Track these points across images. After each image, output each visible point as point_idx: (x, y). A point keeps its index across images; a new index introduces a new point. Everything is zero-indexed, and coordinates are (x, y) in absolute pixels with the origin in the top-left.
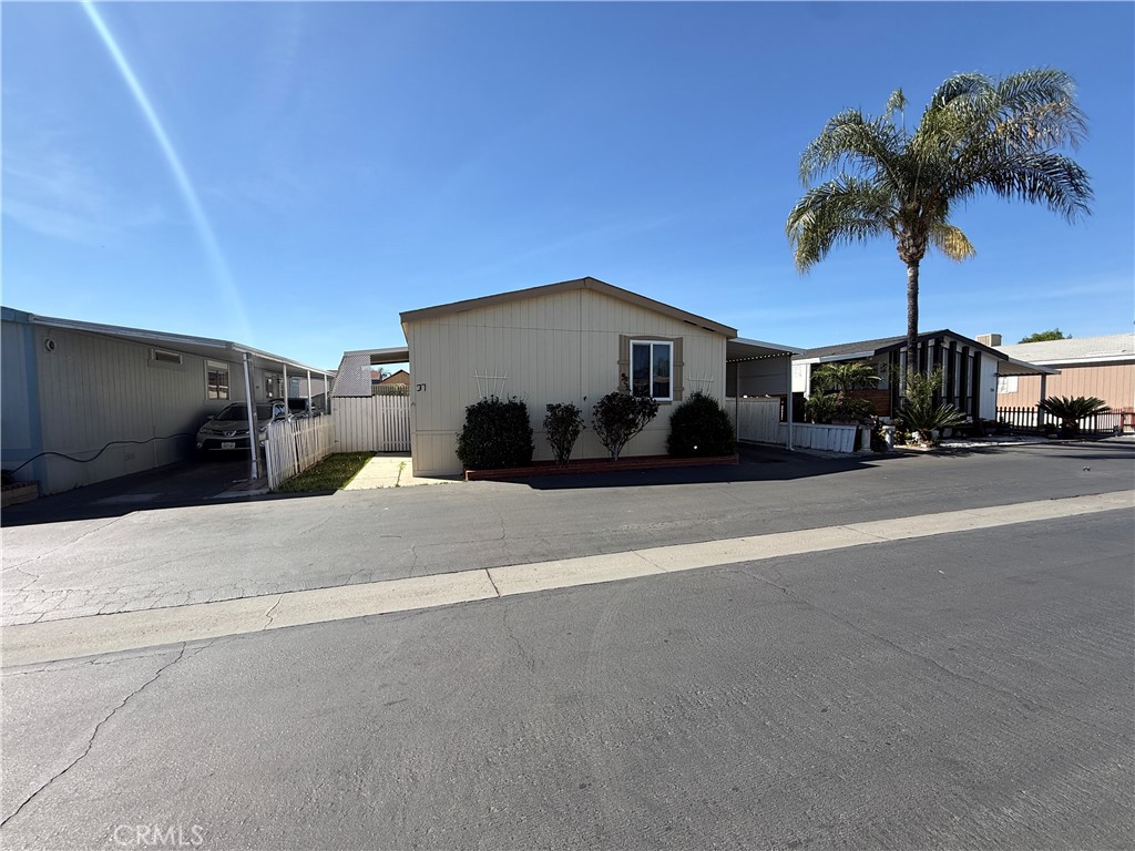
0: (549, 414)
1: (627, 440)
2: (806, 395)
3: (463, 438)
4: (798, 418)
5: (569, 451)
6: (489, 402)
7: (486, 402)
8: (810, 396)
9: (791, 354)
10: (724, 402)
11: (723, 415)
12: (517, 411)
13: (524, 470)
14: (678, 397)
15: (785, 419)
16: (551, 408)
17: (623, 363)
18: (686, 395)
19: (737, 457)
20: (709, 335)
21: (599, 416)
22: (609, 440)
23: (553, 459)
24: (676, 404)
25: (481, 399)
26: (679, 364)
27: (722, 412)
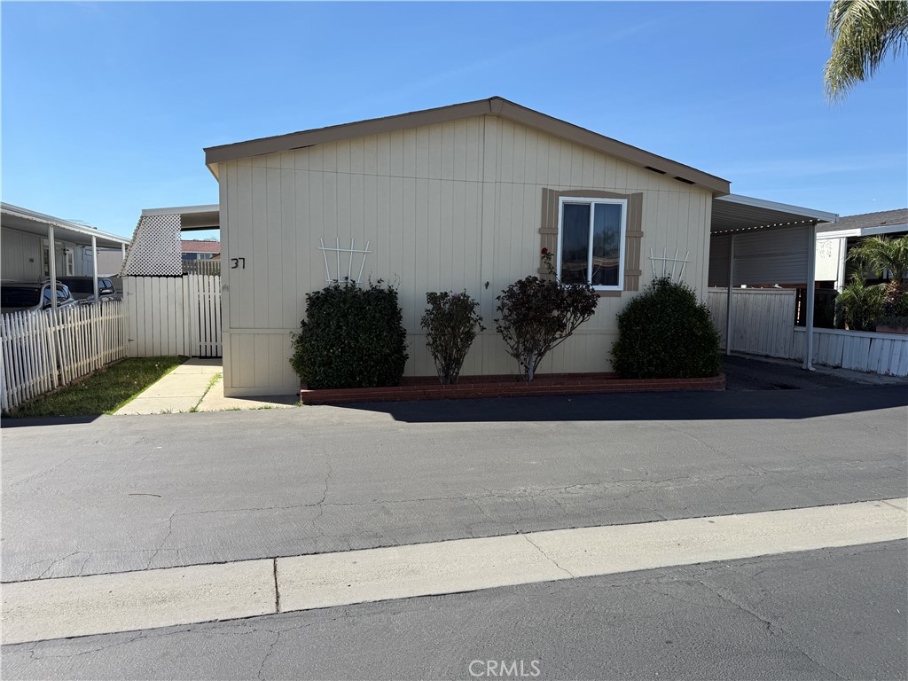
0: (430, 307)
1: (548, 348)
2: (838, 287)
3: (301, 340)
4: (823, 321)
5: (459, 363)
6: (342, 287)
7: (336, 288)
8: (844, 288)
9: (815, 222)
10: (704, 294)
11: (701, 314)
12: (382, 303)
13: (388, 391)
14: (632, 283)
15: (803, 323)
16: (432, 297)
17: (547, 232)
18: (645, 283)
19: (722, 378)
20: (684, 188)
21: (506, 312)
22: (521, 348)
23: (435, 374)
24: (628, 296)
25: (328, 282)
26: (635, 235)
27: (702, 308)
